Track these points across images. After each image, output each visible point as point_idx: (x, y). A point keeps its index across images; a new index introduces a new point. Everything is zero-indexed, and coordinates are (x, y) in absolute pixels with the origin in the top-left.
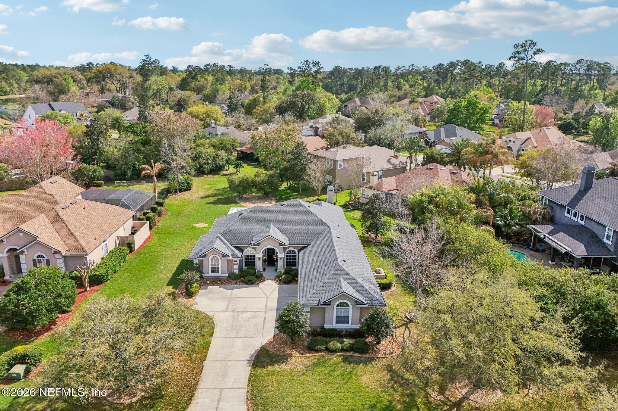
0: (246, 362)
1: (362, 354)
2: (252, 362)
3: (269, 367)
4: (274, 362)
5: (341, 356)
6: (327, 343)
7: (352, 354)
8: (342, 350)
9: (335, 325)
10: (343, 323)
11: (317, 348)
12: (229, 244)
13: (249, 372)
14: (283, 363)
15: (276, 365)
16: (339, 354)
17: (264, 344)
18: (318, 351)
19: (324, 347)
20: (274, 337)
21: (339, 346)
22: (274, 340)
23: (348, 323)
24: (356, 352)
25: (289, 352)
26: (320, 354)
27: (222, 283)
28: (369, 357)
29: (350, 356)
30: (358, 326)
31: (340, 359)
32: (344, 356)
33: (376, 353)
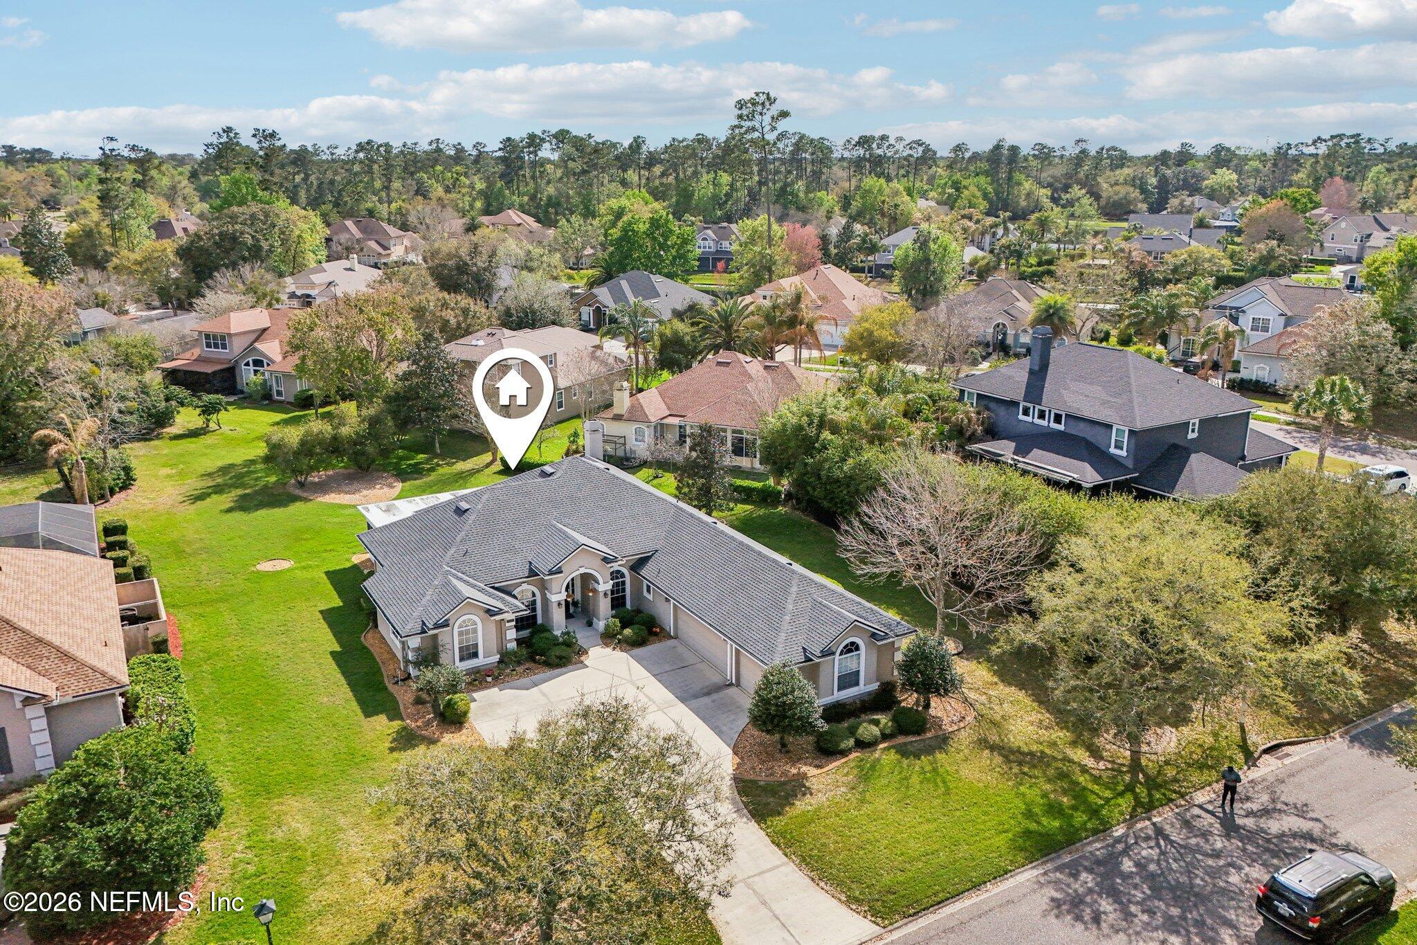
0: (736, 815)
1: (919, 734)
2: (746, 811)
3: (788, 808)
4: (787, 798)
5: (888, 748)
6: (852, 734)
7: (901, 740)
8: (884, 737)
9: (838, 696)
10: (851, 686)
11: (842, 746)
12: (482, 585)
13: (763, 833)
14: (804, 794)
15: (798, 803)
16: (882, 746)
17: (731, 771)
18: (843, 753)
19: (851, 742)
20: (735, 753)
21: (875, 729)
22: (742, 758)
23: (857, 684)
24: (907, 734)
25: (794, 771)
26: (852, 756)
27: (496, 678)
28: (937, 737)
29: (905, 744)
30: (875, 686)
31: (893, 756)
32: (893, 747)
33: (940, 726)
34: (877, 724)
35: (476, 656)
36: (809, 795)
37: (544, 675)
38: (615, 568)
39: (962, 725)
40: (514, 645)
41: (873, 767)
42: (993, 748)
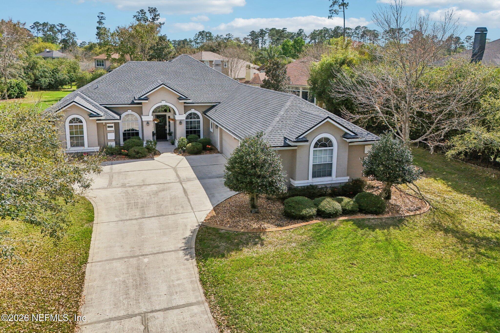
0: (181, 253)
2: (193, 250)
3: (233, 253)
4: (238, 244)
5: (347, 221)
6: (316, 205)
7: (360, 216)
8: (345, 212)
9: (312, 181)
10: (324, 176)
11: (304, 212)
12: (98, 104)
13: (196, 270)
14: (256, 244)
15: (245, 250)
16: (342, 218)
17: (203, 220)
18: (304, 218)
19: (313, 211)
20: (214, 209)
21: (338, 206)
22: (218, 214)
23: (330, 175)
24: (366, 213)
25: (255, 226)
26: (312, 223)
28: (393, 218)
29: (363, 220)
30: (345, 179)
31: (350, 226)
32: (352, 220)
33: (397, 212)
34: (340, 201)
35: (83, 145)
36: (259, 246)
37: (123, 161)
38: (193, 111)
39: (418, 212)
40: (113, 144)
41: (329, 232)
42: (447, 231)
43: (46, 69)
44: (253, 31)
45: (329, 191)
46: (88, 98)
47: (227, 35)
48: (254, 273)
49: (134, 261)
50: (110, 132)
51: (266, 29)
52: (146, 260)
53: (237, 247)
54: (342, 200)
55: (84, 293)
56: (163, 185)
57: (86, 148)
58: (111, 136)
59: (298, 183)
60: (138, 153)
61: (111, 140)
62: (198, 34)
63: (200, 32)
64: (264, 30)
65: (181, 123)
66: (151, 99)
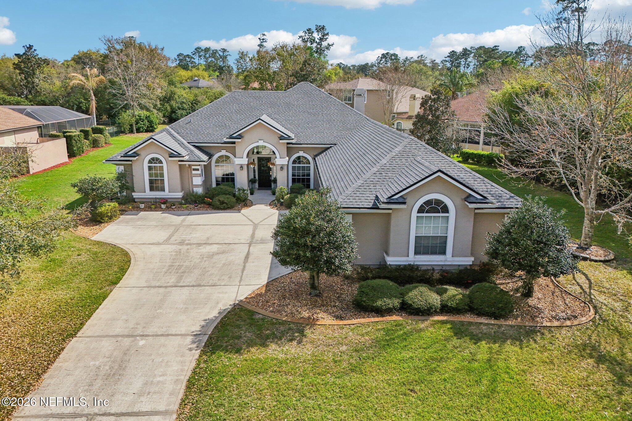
0: (189, 339)
1: (497, 317)
2: (206, 338)
3: (253, 350)
4: (267, 337)
5: (443, 322)
6: (403, 295)
7: (468, 318)
8: (445, 309)
9: (413, 259)
10: (434, 253)
11: (379, 303)
13: (193, 364)
14: (291, 340)
15: (273, 346)
16: (437, 318)
17: (242, 298)
18: (380, 312)
19: (396, 302)
20: (268, 285)
21: (434, 299)
22: (266, 291)
23: (444, 252)
24: (480, 314)
25: (306, 314)
26: (388, 318)
27: (167, 207)
28: (520, 327)
29: (470, 323)
30: (468, 261)
31: (445, 331)
32: (452, 322)
33: (533, 318)
34: (440, 293)
35: (163, 190)
36: (295, 343)
37: (203, 212)
38: (301, 154)
39: (568, 323)
40: (200, 191)
41: (405, 337)
42: (601, 359)
43: (185, 101)
44: (453, 51)
45: (436, 276)
46: (176, 134)
47: (418, 57)
48: (263, 381)
49: (127, 342)
50: (196, 175)
51: (471, 48)
52: (142, 343)
53: (263, 341)
54: (446, 291)
55: (46, 376)
56: (225, 246)
57: (166, 194)
58: (198, 181)
59: (392, 260)
60: (222, 203)
61: (197, 186)
62: (380, 56)
63: (383, 54)
64: (469, 49)
65: (282, 168)
66: (247, 137)
